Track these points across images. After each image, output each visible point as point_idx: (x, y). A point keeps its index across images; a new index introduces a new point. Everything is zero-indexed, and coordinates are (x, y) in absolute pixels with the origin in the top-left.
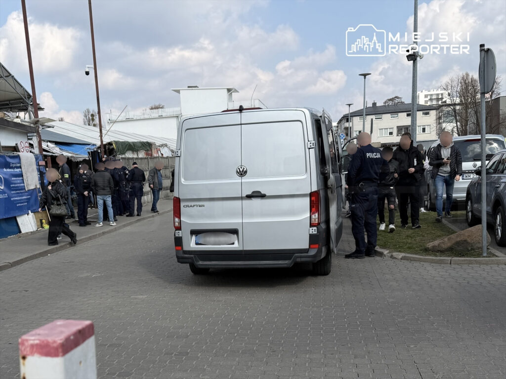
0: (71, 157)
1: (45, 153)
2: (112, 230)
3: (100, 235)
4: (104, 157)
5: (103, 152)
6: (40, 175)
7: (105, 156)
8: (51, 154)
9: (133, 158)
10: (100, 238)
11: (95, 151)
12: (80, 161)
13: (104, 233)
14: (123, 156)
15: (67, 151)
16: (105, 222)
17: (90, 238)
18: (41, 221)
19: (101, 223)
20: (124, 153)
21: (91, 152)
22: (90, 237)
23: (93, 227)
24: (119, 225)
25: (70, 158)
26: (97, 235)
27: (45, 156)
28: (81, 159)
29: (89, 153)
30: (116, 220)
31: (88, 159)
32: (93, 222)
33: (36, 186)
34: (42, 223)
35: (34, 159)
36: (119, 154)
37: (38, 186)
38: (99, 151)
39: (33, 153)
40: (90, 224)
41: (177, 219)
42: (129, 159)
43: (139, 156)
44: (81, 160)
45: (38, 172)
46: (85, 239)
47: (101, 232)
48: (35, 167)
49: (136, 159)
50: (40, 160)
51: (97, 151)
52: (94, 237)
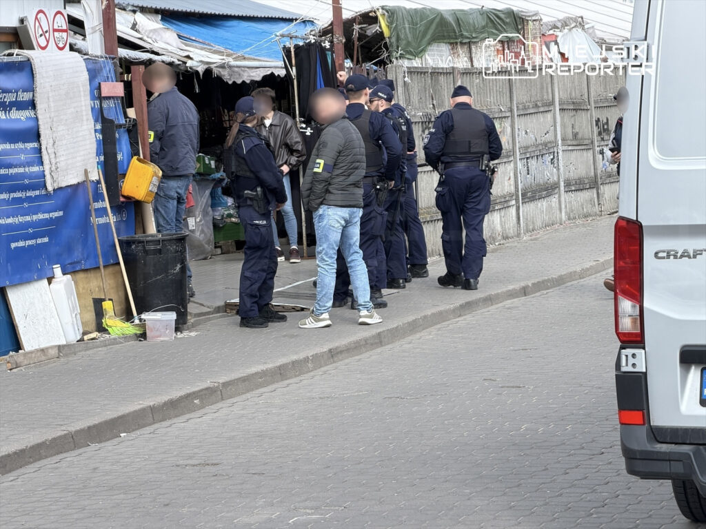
0: (222, 66)
1: (123, 52)
2: (366, 340)
3: (318, 361)
4: (342, 68)
5: (340, 49)
6: (103, 131)
7: (348, 63)
8: (145, 56)
9: (451, 72)
10: (320, 371)
11: (309, 44)
12: (253, 82)
13: (333, 354)
14: (416, 63)
15: (204, 45)
16: (339, 311)
17: (281, 373)
18: (98, 303)
19: (326, 316)
20: (418, 53)
21: (297, 47)
22: (280, 367)
23: (295, 332)
24: (393, 324)
25: (216, 71)
26: (306, 360)
27: (127, 65)
28: (258, 76)
29: (287, 51)
30: (380, 305)
31: (282, 73)
32: (294, 309)
33: (86, 172)
34: (99, 313)
35: (86, 76)
36: (402, 57)
37: (95, 175)
38: (327, 45)
39: (79, 51)
40: (283, 318)
41: (627, 305)
42: (436, 73)
43: (476, 64)
44: (258, 78)
45: (96, 121)
46: (263, 374)
47: (325, 349)
48: (85, 103)
49: (466, 73)
50: (107, 79)
51: (318, 46)
52: (298, 368)
